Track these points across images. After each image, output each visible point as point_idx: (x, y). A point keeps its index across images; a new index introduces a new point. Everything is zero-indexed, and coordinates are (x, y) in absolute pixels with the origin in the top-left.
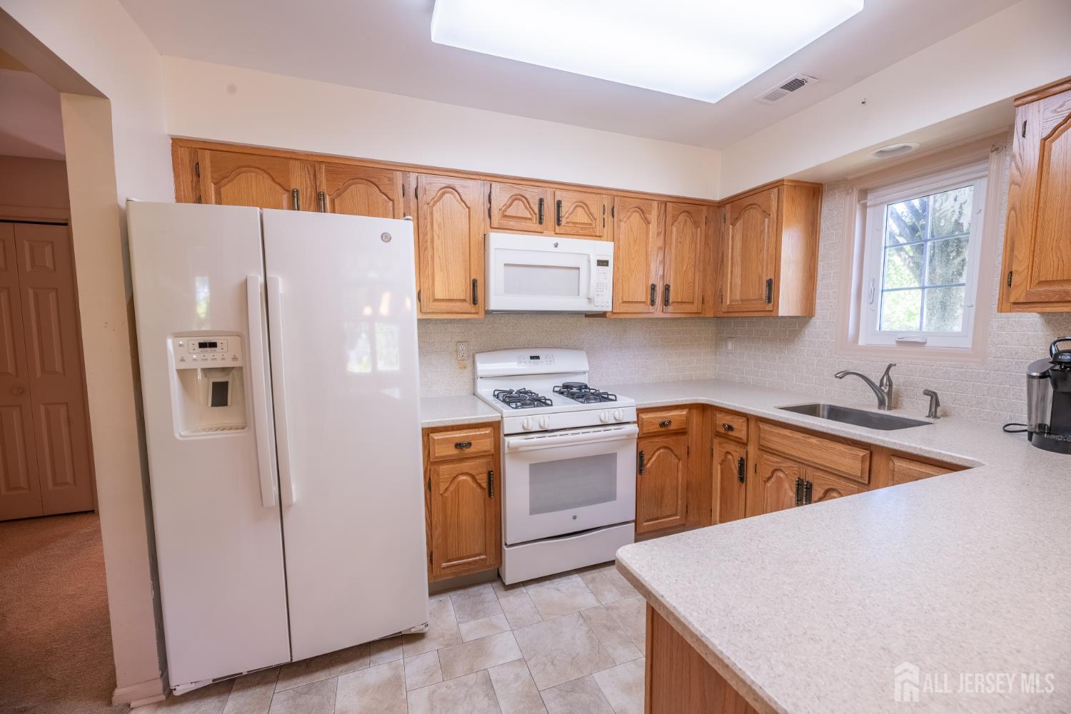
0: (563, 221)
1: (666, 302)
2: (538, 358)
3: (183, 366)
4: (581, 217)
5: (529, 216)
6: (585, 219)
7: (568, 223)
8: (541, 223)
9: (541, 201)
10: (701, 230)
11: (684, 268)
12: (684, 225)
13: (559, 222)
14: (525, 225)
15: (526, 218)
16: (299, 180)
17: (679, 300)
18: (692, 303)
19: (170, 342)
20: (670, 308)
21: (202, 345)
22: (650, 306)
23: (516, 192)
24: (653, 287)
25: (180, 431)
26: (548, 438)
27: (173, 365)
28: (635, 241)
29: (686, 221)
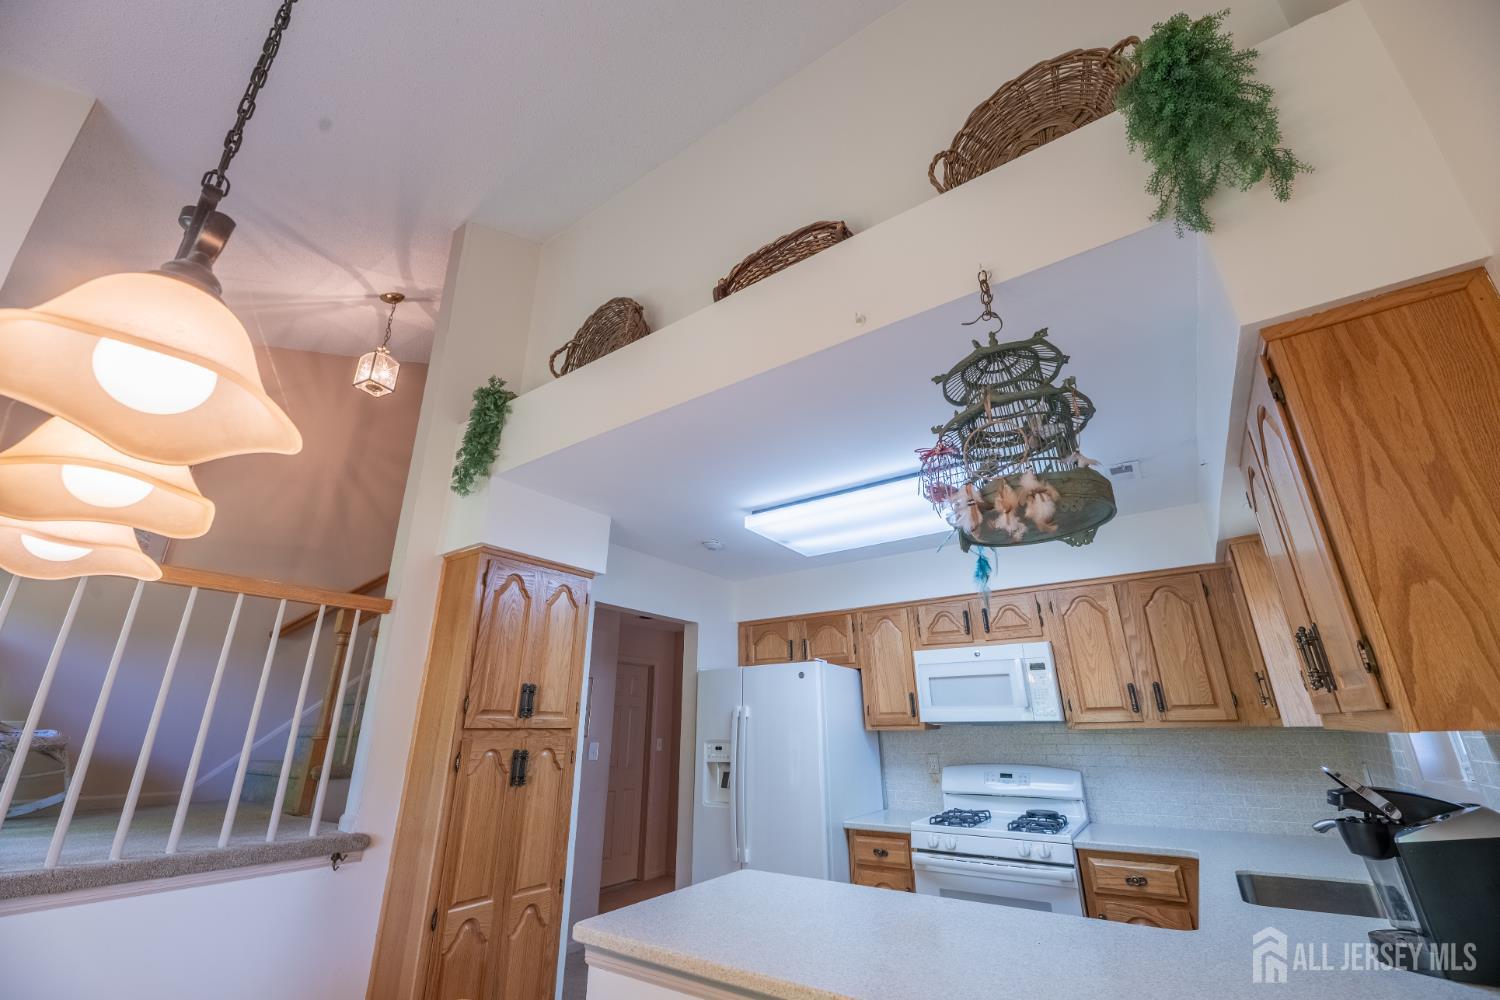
0: (993, 627)
1: (1162, 706)
2: (1010, 776)
3: (712, 760)
4: (1010, 619)
5: (956, 629)
6: (1018, 621)
7: (998, 628)
8: (968, 633)
9: (966, 614)
10: (1200, 604)
11: (1183, 658)
12: (1166, 603)
13: (988, 629)
14: (952, 638)
15: (953, 632)
16: (793, 633)
17: (1186, 703)
18: (1215, 705)
19: (705, 745)
20: (1172, 715)
21: (717, 748)
22: (1134, 714)
23: (940, 610)
24: (1132, 688)
25: (706, 800)
26: (955, 861)
27: (706, 760)
28: (1089, 635)
29: (1167, 596)
